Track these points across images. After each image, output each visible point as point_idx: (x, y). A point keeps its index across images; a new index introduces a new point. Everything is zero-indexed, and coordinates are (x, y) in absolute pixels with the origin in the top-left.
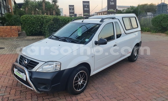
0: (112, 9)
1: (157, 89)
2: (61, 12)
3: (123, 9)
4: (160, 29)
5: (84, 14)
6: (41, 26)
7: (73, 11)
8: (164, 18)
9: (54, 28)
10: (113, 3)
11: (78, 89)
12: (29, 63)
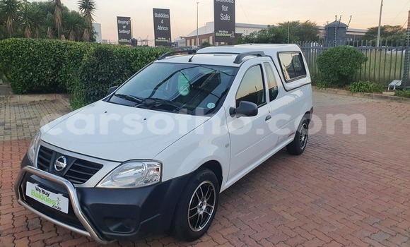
0: (224, 32)
1: (367, 216)
2: (96, 33)
3: (252, 31)
4: (335, 79)
5: (157, 40)
6: (55, 68)
7: (127, 32)
8: (343, 55)
9: (100, 74)
10: (227, 18)
11: (198, 227)
12: (73, 167)
